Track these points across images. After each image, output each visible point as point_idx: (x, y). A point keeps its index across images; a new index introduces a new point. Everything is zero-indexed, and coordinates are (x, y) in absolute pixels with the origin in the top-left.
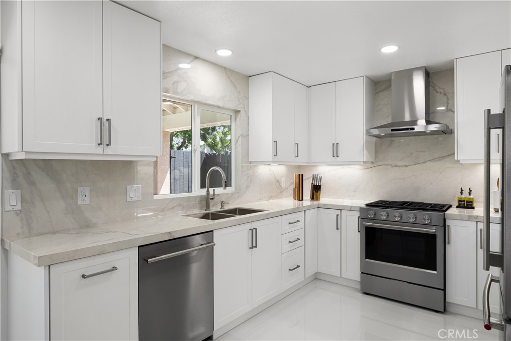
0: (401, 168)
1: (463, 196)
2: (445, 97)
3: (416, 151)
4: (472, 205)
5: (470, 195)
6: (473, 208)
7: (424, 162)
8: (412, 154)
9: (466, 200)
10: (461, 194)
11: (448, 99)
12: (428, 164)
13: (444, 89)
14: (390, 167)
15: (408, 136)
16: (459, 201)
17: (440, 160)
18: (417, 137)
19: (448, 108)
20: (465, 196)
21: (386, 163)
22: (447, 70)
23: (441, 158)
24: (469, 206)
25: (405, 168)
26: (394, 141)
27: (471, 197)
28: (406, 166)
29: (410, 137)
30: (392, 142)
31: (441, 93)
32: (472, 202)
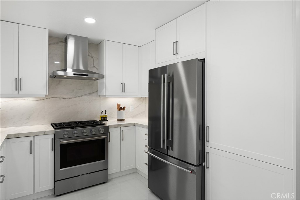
0: (67, 100)
1: (103, 115)
2: (92, 59)
3: (77, 89)
4: (107, 119)
5: (106, 114)
6: (108, 121)
7: (81, 96)
8: (74, 90)
9: (104, 117)
10: (102, 114)
11: (94, 60)
12: (83, 97)
13: (92, 54)
14: (59, 99)
15: (71, 79)
16: (102, 117)
17: (90, 95)
18: (77, 80)
19: (94, 66)
20: (104, 114)
21: (56, 96)
22: (93, 44)
23: (90, 94)
24: (106, 120)
25: (69, 100)
26: (62, 81)
27: (106, 115)
28: (70, 98)
29: (72, 80)
30: (60, 81)
31: (90, 56)
32: (107, 117)
